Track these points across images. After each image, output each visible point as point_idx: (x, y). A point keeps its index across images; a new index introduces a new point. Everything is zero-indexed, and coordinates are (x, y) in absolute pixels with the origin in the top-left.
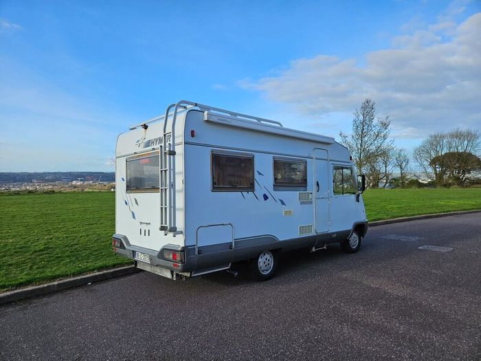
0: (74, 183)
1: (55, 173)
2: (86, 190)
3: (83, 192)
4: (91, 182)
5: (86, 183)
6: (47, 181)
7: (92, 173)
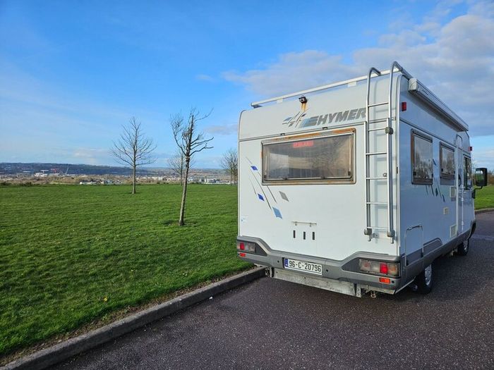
0: (37, 175)
1: (15, 164)
2: (52, 183)
3: (48, 185)
4: (56, 174)
5: (51, 175)
6: (6, 172)
7: (57, 165)
